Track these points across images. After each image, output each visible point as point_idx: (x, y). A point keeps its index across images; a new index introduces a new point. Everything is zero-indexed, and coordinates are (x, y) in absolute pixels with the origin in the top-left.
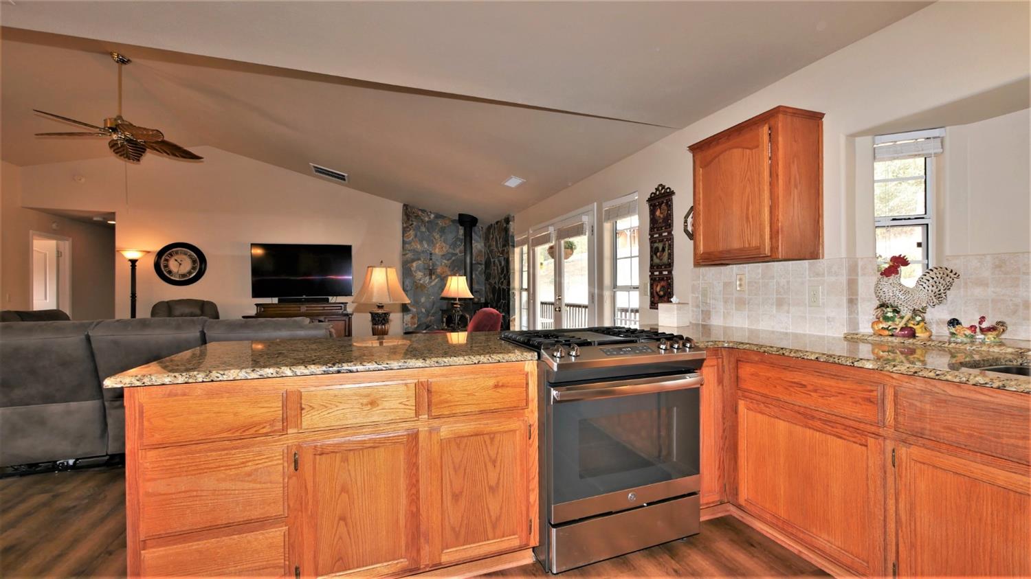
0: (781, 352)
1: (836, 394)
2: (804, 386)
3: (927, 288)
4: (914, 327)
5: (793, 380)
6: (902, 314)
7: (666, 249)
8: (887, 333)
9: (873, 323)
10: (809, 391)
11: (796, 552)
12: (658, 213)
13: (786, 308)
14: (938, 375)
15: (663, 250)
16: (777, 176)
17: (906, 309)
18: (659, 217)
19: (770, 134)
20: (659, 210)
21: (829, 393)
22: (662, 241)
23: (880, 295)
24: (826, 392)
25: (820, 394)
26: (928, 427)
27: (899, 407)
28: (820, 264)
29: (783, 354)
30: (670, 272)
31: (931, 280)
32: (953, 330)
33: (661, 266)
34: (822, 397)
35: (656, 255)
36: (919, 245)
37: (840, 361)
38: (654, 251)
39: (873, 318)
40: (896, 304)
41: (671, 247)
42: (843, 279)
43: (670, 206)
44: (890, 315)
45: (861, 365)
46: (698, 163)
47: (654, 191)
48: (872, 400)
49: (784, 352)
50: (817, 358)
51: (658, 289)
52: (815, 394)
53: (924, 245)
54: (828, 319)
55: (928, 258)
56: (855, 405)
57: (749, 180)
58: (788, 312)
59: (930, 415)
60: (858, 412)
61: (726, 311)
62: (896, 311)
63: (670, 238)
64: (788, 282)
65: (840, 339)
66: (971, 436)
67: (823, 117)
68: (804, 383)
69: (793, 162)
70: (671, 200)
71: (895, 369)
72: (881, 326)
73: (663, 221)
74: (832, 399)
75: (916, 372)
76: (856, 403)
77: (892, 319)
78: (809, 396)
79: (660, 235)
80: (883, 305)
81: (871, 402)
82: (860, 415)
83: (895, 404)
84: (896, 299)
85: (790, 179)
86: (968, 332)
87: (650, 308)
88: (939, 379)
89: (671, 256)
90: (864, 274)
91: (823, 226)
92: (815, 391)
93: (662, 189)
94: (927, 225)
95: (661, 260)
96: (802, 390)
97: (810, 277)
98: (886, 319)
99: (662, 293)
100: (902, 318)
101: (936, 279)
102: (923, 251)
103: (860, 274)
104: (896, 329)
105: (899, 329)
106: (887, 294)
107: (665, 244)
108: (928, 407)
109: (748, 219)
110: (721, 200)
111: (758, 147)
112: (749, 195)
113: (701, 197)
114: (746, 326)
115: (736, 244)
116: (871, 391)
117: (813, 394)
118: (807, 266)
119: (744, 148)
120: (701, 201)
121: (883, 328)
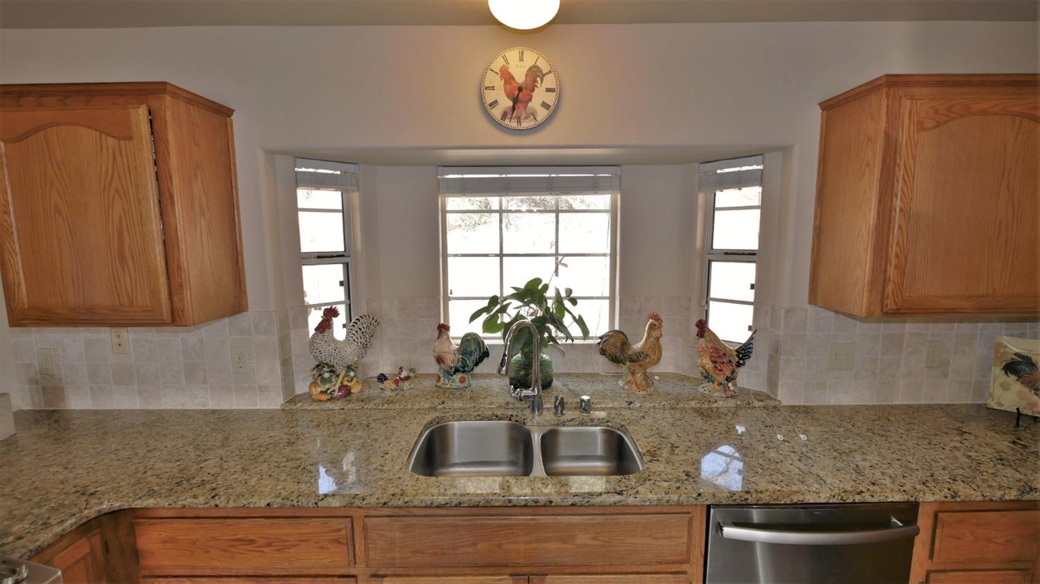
1: (298, 543)
2: (252, 542)
3: (356, 340)
4: (349, 384)
5: (234, 538)
6: (338, 372)
8: (325, 397)
9: (310, 385)
10: (260, 547)
14: (406, 502)
16: (171, 196)
17: (341, 367)
19: (151, 120)
21: (288, 543)
23: (316, 355)
24: (283, 544)
25: (277, 548)
26: (398, 555)
27: (369, 542)
28: (244, 319)
29: (217, 506)
31: (359, 332)
32: (382, 386)
34: (279, 550)
36: (340, 285)
37: (300, 503)
39: (310, 380)
40: (332, 363)
42: (275, 339)
44: (327, 375)
45: (326, 505)
48: (340, 540)
49: (218, 502)
50: (268, 505)
52: (269, 549)
53: (346, 283)
54: (261, 388)
55: (349, 298)
56: (320, 550)
57: (117, 190)
59: (400, 543)
60: (326, 559)
62: (332, 370)
66: (435, 554)
67: (232, 114)
68: (251, 537)
69: (196, 176)
71: (365, 502)
72: (320, 389)
74: (292, 550)
75: (385, 503)
76: (322, 548)
77: (329, 380)
78: (261, 554)
80: (319, 366)
81: (339, 543)
82: (328, 560)
83: (365, 539)
84: (332, 358)
85: (192, 202)
86: (394, 387)
88: (407, 507)
90: (296, 327)
91: (243, 266)
92: (269, 545)
94: (347, 263)
96: (250, 547)
97: (231, 335)
98: (324, 381)
100: (338, 376)
101: (363, 330)
102: (345, 289)
103: (291, 327)
104: (334, 391)
105: (337, 391)
106: (323, 354)
108: (397, 534)
109: (122, 259)
110: (60, 214)
111: (130, 138)
112: (120, 221)
113: (10, 198)
114: (138, 407)
115: (102, 298)
116: (339, 530)
117: (265, 550)
118: (226, 320)
119: (101, 132)
120: (11, 208)
121: (322, 392)
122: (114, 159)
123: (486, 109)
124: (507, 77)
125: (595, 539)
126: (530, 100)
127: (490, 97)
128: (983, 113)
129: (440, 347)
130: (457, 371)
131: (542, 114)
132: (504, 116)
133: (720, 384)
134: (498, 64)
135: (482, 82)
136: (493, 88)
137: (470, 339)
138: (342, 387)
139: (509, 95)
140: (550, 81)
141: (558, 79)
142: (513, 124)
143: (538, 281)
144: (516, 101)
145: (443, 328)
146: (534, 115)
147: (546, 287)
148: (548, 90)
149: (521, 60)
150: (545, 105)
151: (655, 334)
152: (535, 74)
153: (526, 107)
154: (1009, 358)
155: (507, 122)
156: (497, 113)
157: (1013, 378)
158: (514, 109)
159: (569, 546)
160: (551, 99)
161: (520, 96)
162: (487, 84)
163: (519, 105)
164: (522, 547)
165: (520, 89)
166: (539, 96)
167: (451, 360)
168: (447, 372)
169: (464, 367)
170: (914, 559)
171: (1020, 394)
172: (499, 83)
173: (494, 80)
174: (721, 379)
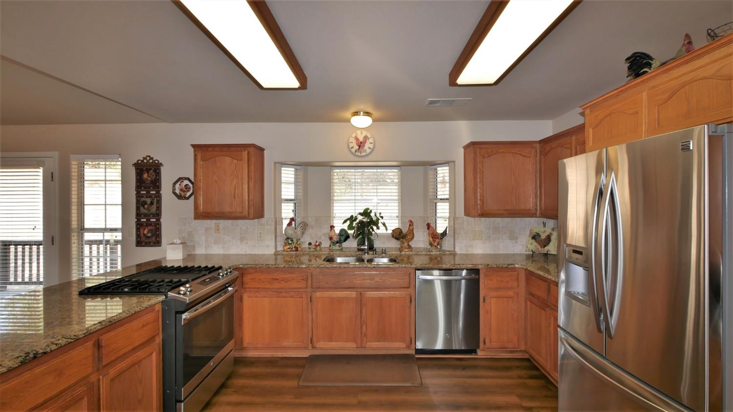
0: (268, 266)
2: (278, 279)
3: (300, 230)
4: (298, 246)
5: (273, 278)
6: (294, 241)
7: (155, 203)
8: (289, 250)
9: (284, 246)
11: (270, 356)
12: (145, 176)
13: (245, 241)
15: (152, 203)
17: (295, 239)
18: (147, 179)
19: (248, 154)
20: (146, 174)
21: (288, 280)
22: (150, 197)
23: (287, 234)
25: (285, 282)
27: (313, 280)
28: (263, 220)
30: (158, 220)
31: (301, 227)
32: (310, 247)
33: (150, 215)
35: (144, 207)
36: (293, 211)
38: (140, 204)
39: (283, 244)
40: (292, 237)
41: (159, 202)
42: (273, 228)
43: (158, 173)
44: (290, 242)
46: (199, 158)
47: (142, 159)
51: (146, 232)
52: (283, 282)
53: (295, 211)
54: (267, 245)
57: (235, 175)
58: (247, 244)
61: (207, 245)
62: (292, 241)
63: (158, 196)
64: (247, 228)
65: (272, 254)
67: (264, 150)
70: (159, 169)
71: (312, 266)
72: (287, 247)
73: (150, 183)
74: (290, 282)
76: (298, 281)
77: (291, 244)
79: (148, 192)
80: (288, 238)
81: (304, 280)
82: (299, 286)
83: (311, 279)
86: (314, 247)
87: (136, 246)
89: (159, 208)
90: (279, 225)
93: (150, 160)
94: (295, 203)
95: (150, 210)
96: (277, 281)
97: (258, 226)
98: (289, 244)
99: (149, 235)
102: (294, 213)
103: (277, 224)
105: (293, 248)
106: (289, 234)
107: (153, 200)
109: (234, 197)
110: (217, 183)
111: (241, 160)
112: (235, 184)
113: (202, 178)
114: (222, 253)
115: (227, 209)
116: (304, 276)
117: (281, 282)
118: (256, 220)
119: (232, 158)
120: (202, 181)
121: (288, 248)
122: (236, 166)
123: (350, 149)
124: (357, 139)
125: (381, 279)
126: (364, 146)
127: (351, 145)
128: (502, 152)
129: (332, 234)
130: (337, 242)
131: (368, 151)
132: (356, 152)
133: (435, 246)
134: (354, 135)
135: (349, 140)
136: (352, 142)
137: (342, 230)
138: (295, 247)
139: (357, 145)
140: (371, 140)
141: (374, 140)
142: (359, 154)
143: (368, 209)
144: (359, 147)
145: (332, 227)
146: (366, 151)
147: (371, 211)
148: (371, 143)
149: (362, 134)
150: (369, 148)
151: (411, 228)
152: (366, 138)
153: (363, 149)
154: (533, 235)
155: (357, 153)
156: (353, 150)
157: (534, 240)
158: (359, 149)
159: (373, 282)
160: (371, 146)
161: (361, 145)
162: (350, 141)
163: (360, 148)
164: (358, 282)
165: (361, 143)
166: (368, 145)
167: (335, 239)
168: (333, 243)
169: (340, 241)
170: (481, 288)
171: (535, 246)
172: (354, 141)
173: (353, 140)
174: (436, 244)
